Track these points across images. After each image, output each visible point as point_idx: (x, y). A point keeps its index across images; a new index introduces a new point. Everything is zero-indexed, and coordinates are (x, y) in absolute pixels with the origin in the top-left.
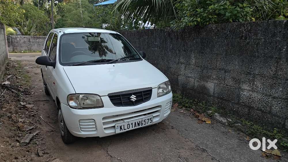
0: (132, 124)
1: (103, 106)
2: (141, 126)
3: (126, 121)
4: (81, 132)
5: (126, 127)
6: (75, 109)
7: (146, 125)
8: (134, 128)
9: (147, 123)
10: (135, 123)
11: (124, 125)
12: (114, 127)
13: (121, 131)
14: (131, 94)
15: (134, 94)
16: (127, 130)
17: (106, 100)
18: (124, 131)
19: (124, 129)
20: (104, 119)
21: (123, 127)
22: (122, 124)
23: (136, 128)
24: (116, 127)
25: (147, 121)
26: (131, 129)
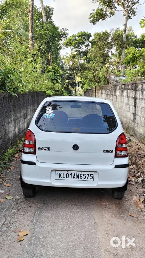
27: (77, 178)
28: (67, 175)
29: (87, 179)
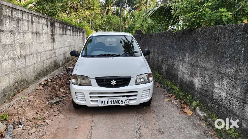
0: (111, 101)
1: (91, 85)
2: (118, 104)
3: (106, 98)
4: (76, 100)
5: (106, 103)
6: (75, 84)
7: (123, 104)
8: (112, 105)
9: (124, 103)
10: (114, 101)
11: (105, 101)
12: (97, 101)
13: (103, 105)
14: (112, 80)
15: (115, 79)
16: (107, 105)
17: (94, 82)
18: (104, 105)
19: (105, 104)
20: (90, 93)
21: (104, 102)
22: (104, 100)
23: (114, 105)
24: (99, 101)
25: (124, 101)
26: (110, 105)
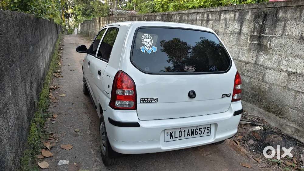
27: (192, 135)
28: (180, 132)
29: (203, 134)
